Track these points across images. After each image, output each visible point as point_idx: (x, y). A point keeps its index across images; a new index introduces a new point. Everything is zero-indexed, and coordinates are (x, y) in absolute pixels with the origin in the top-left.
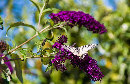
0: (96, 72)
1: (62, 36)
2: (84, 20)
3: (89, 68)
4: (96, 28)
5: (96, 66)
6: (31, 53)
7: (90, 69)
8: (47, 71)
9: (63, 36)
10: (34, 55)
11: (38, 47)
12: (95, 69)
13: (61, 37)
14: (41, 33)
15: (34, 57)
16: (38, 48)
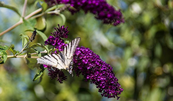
0: (111, 84)
1: (60, 26)
2: (92, 4)
3: (100, 78)
4: (109, 15)
5: (112, 75)
6: (13, 51)
7: (102, 80)
8: (36, 79)
9: (63, 27)
10: (17, 54)
11: (24, 42)
12: (110, 80)
13: (58, 28)
14: (28, 21)
15: (17, 56)
16: (24, 44)
